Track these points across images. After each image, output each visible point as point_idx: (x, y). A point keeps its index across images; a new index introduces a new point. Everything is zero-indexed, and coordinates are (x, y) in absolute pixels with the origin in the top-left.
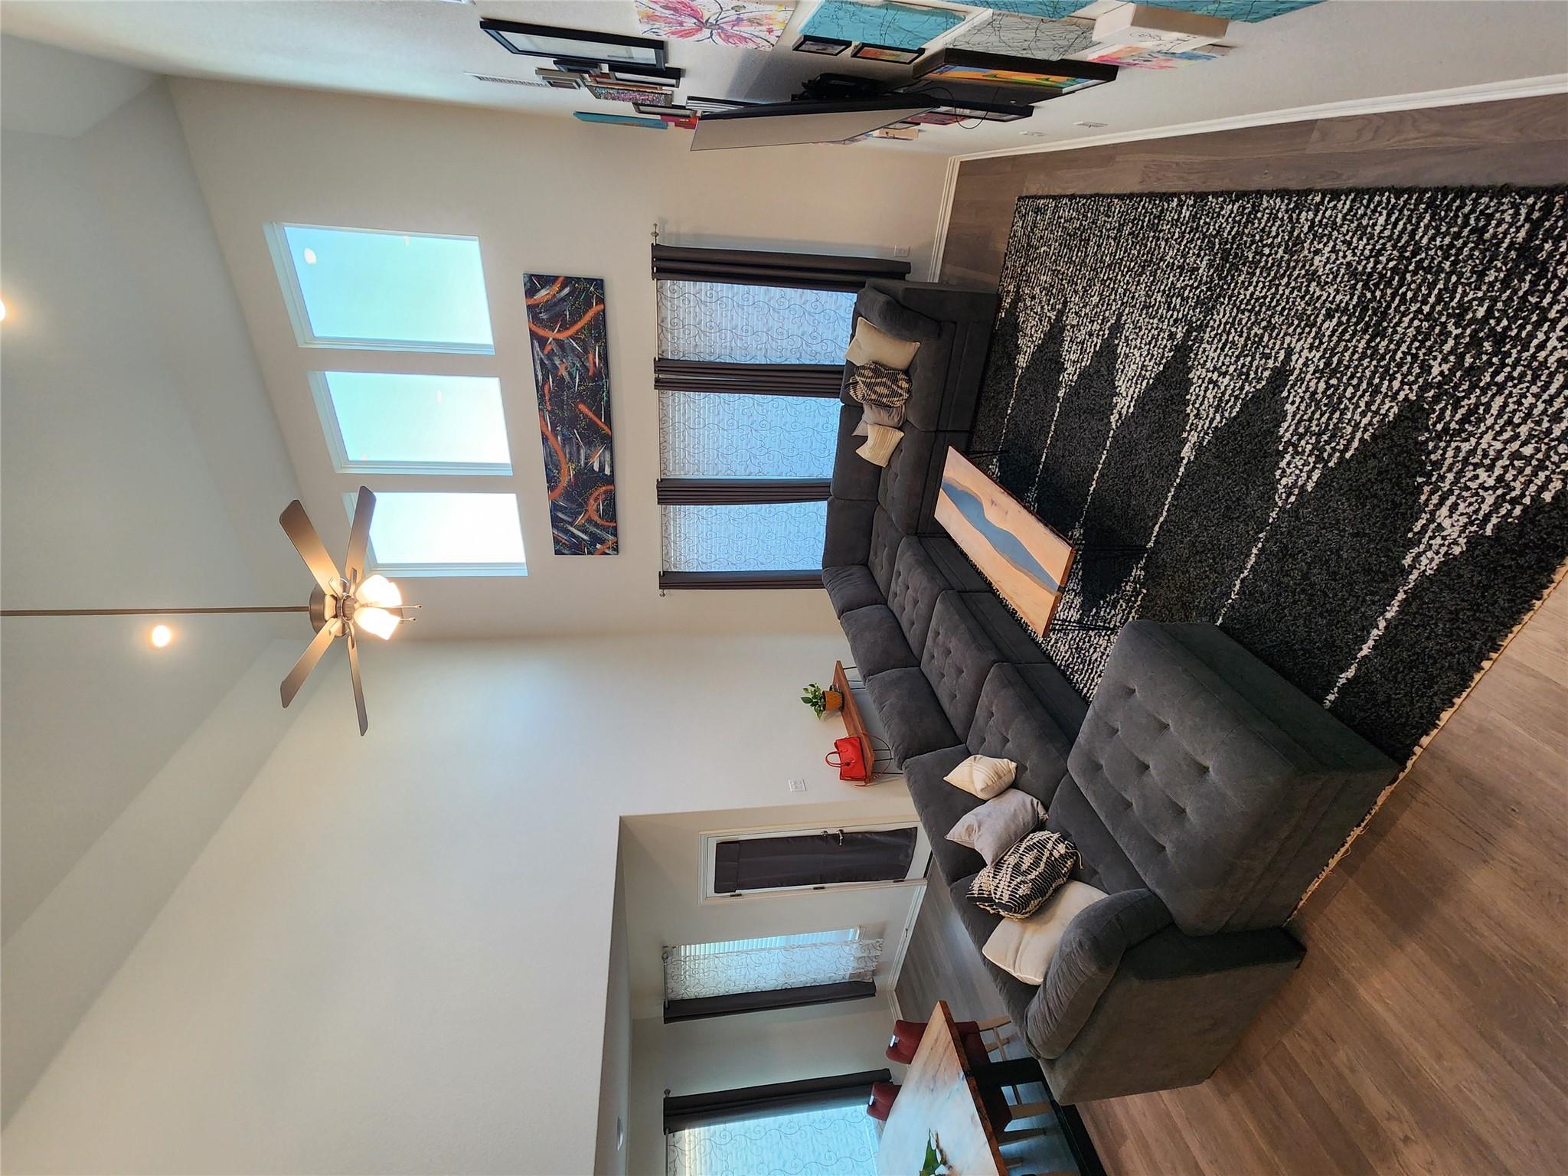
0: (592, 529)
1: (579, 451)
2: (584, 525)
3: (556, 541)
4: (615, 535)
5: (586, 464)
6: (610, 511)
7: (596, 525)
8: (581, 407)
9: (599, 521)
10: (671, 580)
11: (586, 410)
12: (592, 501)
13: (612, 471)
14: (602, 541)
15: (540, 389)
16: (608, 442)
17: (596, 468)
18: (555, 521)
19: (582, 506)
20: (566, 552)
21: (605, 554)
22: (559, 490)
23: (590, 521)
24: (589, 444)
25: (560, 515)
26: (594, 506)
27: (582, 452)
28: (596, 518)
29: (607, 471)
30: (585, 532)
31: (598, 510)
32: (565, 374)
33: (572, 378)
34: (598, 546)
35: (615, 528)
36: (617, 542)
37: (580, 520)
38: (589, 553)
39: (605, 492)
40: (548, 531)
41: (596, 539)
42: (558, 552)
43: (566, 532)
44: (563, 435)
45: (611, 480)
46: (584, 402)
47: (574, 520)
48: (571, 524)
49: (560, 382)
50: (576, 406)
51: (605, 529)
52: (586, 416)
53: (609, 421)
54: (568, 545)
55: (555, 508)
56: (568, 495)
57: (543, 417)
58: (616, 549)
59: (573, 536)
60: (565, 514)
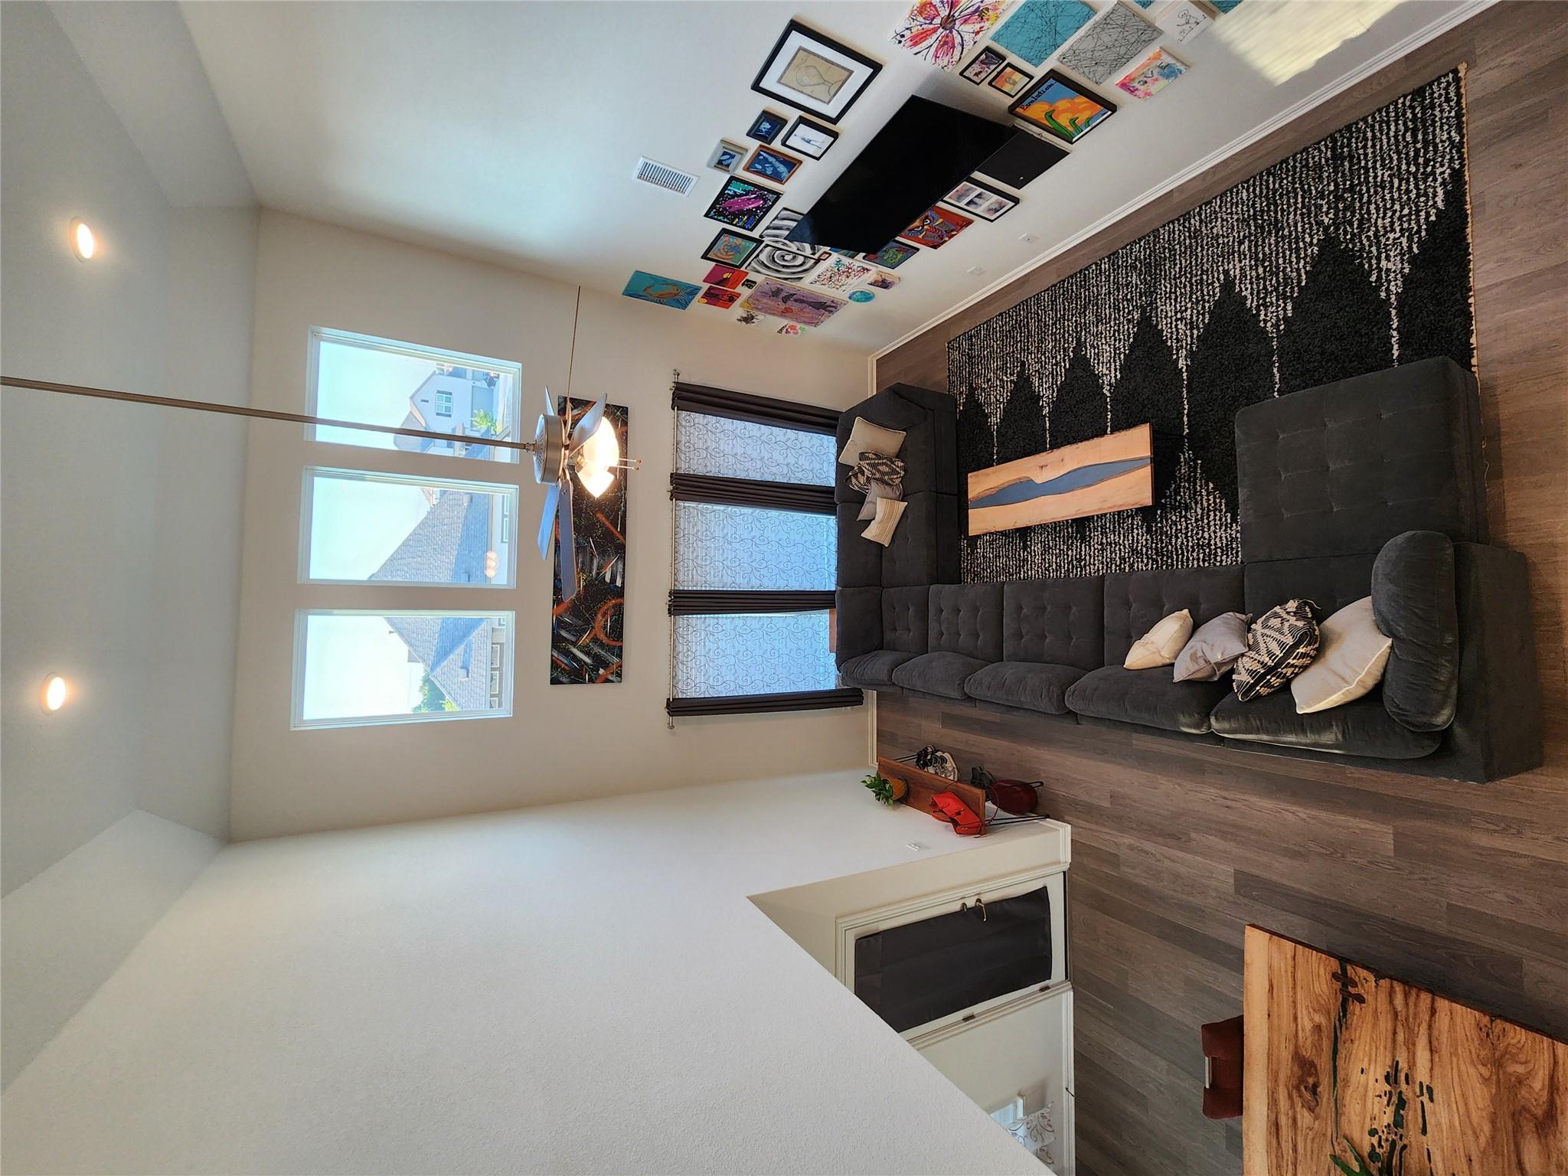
0: (597, 650)
1: (592, 561)
2: (587, 646)
3: (555, 665)
4: (620, 656)
5: (598, 574)
6: (617, 630)
7: (602, 645)
8: (599, 515)
9: (605, 640)
10: (679, 707)
11: (603, 519)
12: (600, 617)
13: (623, 583)
14: (606, 665)
16: (620, 550)
17: (608, 580)
18: (557, 642)
19: (588, 622)
20: (564, 680)
21: (607, 681)
22: (563, 607)
23: (595, 640)
24: (603, 553)
25: (564, 633)
26: (602, 621)
27: (595, 562)
28: (602, 637)
29: (619, 583)
30: (587, 654)
31: (605, 627)
34: (601, 671)
35: (621, 648)
36: (621, 666)
37: (585, 638)
38: (591, 681)
39: (615, 606)
40: (545, 651)
41: (600, 662)
42: (555, 681)
43: (568, 654)
44: (578, 543)
45: (620, 593)
46: (601, 511)
47: (578, 639)
48: (574, 644)
49: (581, 490)
50: (594, 514)
51: (610, 649)
52: (603, 525)
53: (623, 532)
54: (567, 672)
55: (558, 625)
56: (574, 609)
58: (619, 675)
59: (575, 658)
60: (569, 632)
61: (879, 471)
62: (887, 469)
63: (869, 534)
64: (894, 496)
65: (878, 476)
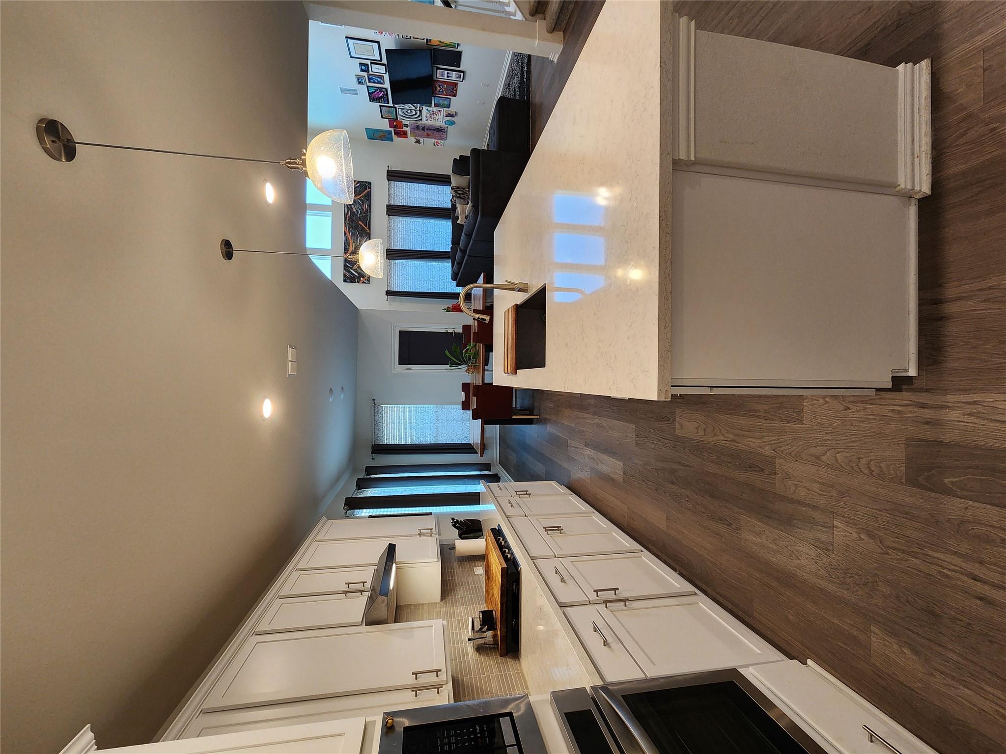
0: (359, 271)
1: (357, 239)
2: (356, 269)
3: (345, 275)
5: (360, 244)
8: (360, 222)
10: (389, 293)
11: (361, 223)
14: (363, 276)
15: (346, 215)
16: (368, 235)
18: (345, 266)
19: (356, 261)
20: (348, 281)
21: (364, 282)
22: (348, 254)
23: (359, 267)
24: (361, 236)
25: (347, 264)
27: (358, 239)
30: (356, 272)
32: (355, 211)
33: (358, 212)
34: (361, 279)
36: (369, 277)
37: (355, 267)
38: (358, 282)
40: (342, 271)
41: (361, 275)
42: (345, 281)
43: (349, 271)
44: (352, 232)
46: (361, 221)
47: (353, 267)
48: (351, 268)
49: (353, 213)
50: (358, 222)
52: (361, 225)
53: (369, 228)
54: (349, 278)
55: (346, 261)
57: (345, 226)
58: (368, 282)
59: (352, 273)
60: (349, 264)
61: (458, 193)
62: (461, 192)
63: (459, 222)
64: (465, 203)
65: (458, 195)
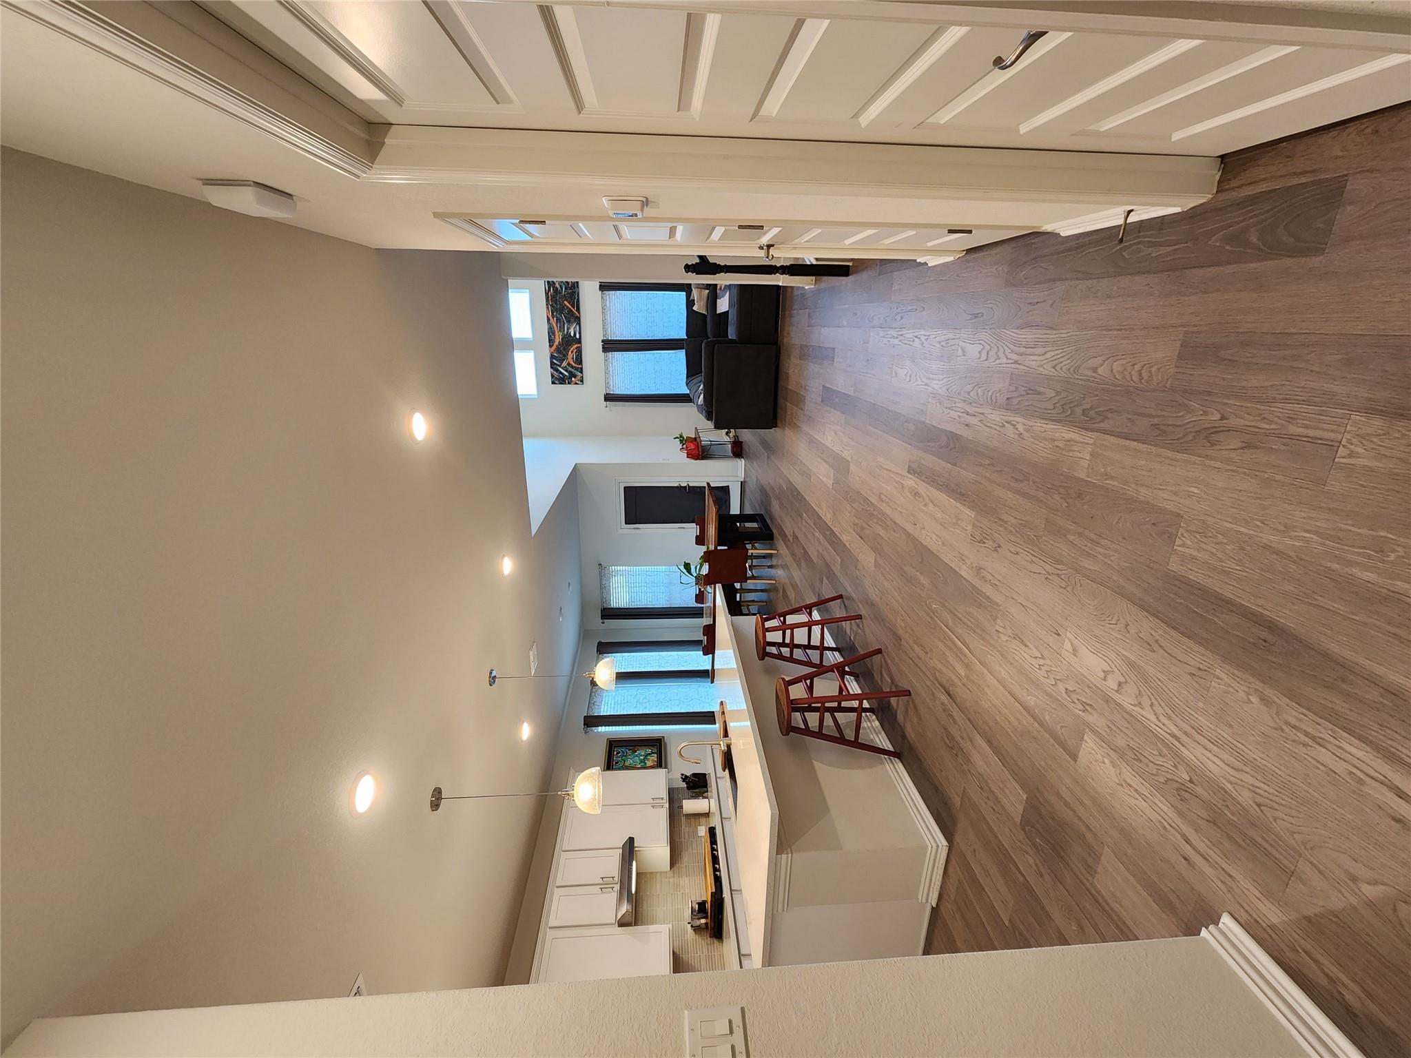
0: (570, 369)
1: (564, 325)
2: (566, 367)
3: (552, 376)
4: (582, 373)
5: (567, 332)
6: (579, 360)
7: (572, 367)
8: (565, 302)
9: (573, 364)
10: (609, 398)
11: (568, 304)
12: (570, 353)
13: (580, 336)
14: (575, 376)
15: (547, 294)
16: (578, 320)
17: (572, 335)
18: (552, 364)
19: (565, 356)
20: (557, 382)
21: (576, 384)
22: (554, 347)
23: (569, 364)
24: (569, 322)
25: (555, 361)
26: (571, 355)
27: (566, 326)
28: (572, 363)
29: (578, 336)
30: (566, 371)
31: (573, 358)
32: (558, 286)
33: (562, 289)
34: (573, 379)
35: (582, 368)
36: (582, 377)
37: (564, 364)
38: (569, 383)
39: (576, 348)
40: (549, 370)
41: (572, 375)
42: (553, 383)
43: (557, 370)
44: (557, 317)
45: (579, 341)
46: (567, 300)
47: (561, 364)
48: (560, 366)
49: (556, 290)
50: (563, 302)
51: (576, 369)
52: (568, 307)
53: (578, 310)
54: (559, 379)
55: (552, 357)
56: (558, 350)
57: (548, 308)
58: (582, 381)
59: (561, 373)
60: (557, 361)
63: (695, 308)
